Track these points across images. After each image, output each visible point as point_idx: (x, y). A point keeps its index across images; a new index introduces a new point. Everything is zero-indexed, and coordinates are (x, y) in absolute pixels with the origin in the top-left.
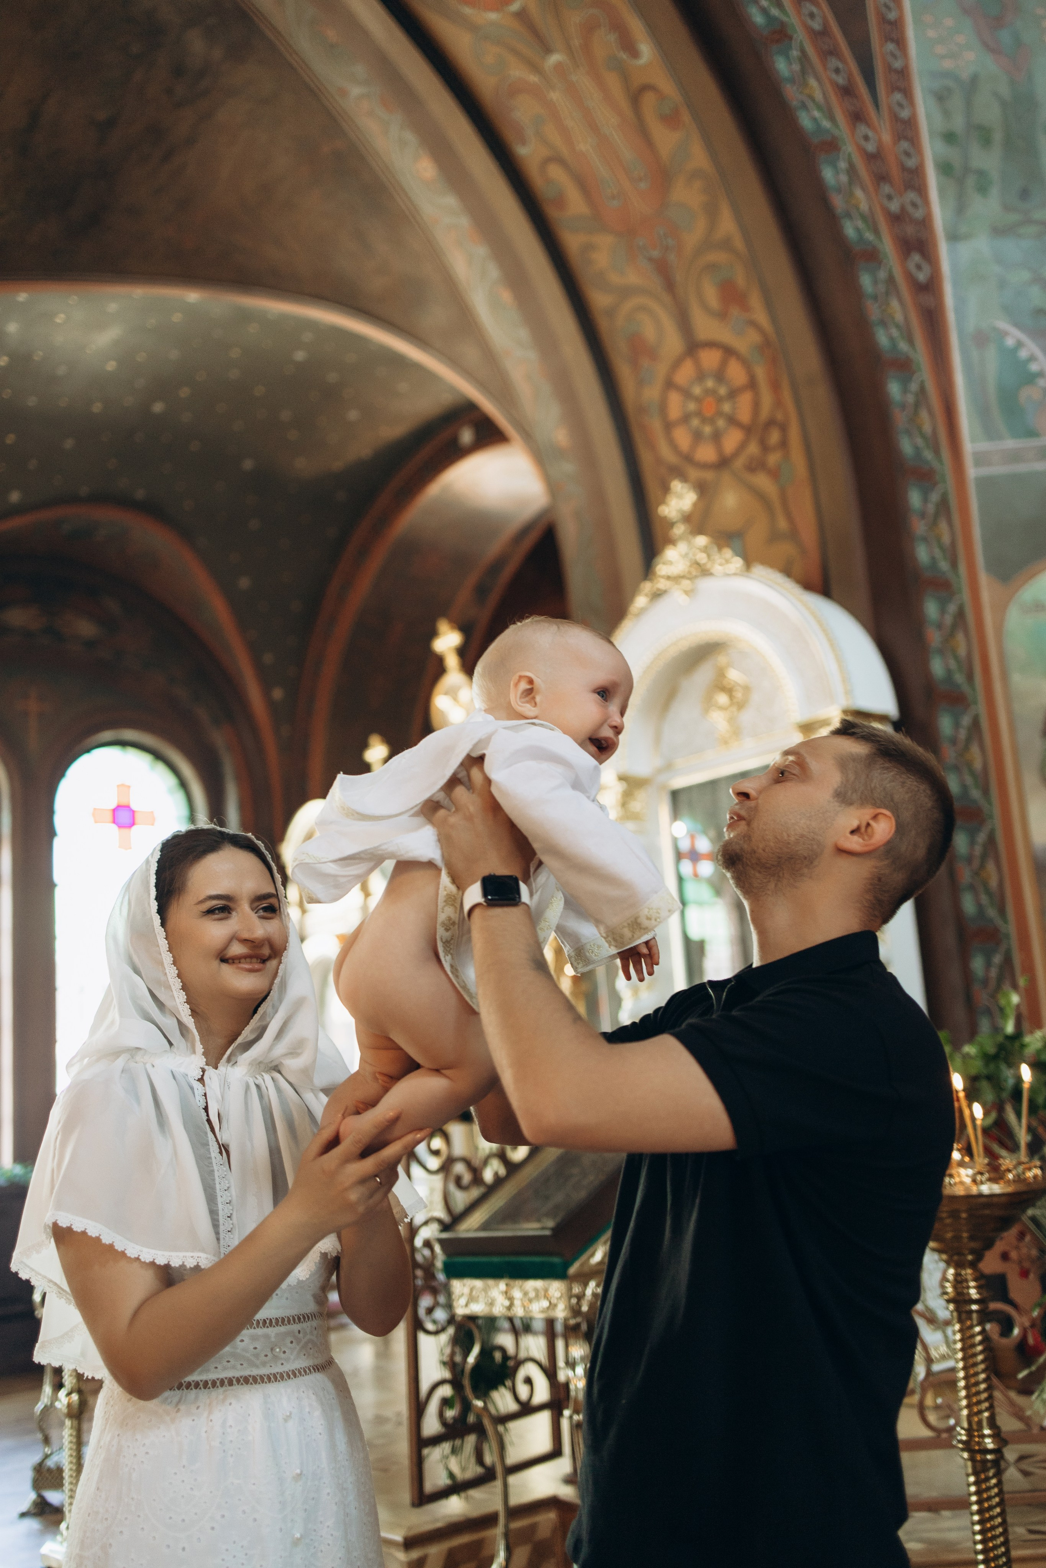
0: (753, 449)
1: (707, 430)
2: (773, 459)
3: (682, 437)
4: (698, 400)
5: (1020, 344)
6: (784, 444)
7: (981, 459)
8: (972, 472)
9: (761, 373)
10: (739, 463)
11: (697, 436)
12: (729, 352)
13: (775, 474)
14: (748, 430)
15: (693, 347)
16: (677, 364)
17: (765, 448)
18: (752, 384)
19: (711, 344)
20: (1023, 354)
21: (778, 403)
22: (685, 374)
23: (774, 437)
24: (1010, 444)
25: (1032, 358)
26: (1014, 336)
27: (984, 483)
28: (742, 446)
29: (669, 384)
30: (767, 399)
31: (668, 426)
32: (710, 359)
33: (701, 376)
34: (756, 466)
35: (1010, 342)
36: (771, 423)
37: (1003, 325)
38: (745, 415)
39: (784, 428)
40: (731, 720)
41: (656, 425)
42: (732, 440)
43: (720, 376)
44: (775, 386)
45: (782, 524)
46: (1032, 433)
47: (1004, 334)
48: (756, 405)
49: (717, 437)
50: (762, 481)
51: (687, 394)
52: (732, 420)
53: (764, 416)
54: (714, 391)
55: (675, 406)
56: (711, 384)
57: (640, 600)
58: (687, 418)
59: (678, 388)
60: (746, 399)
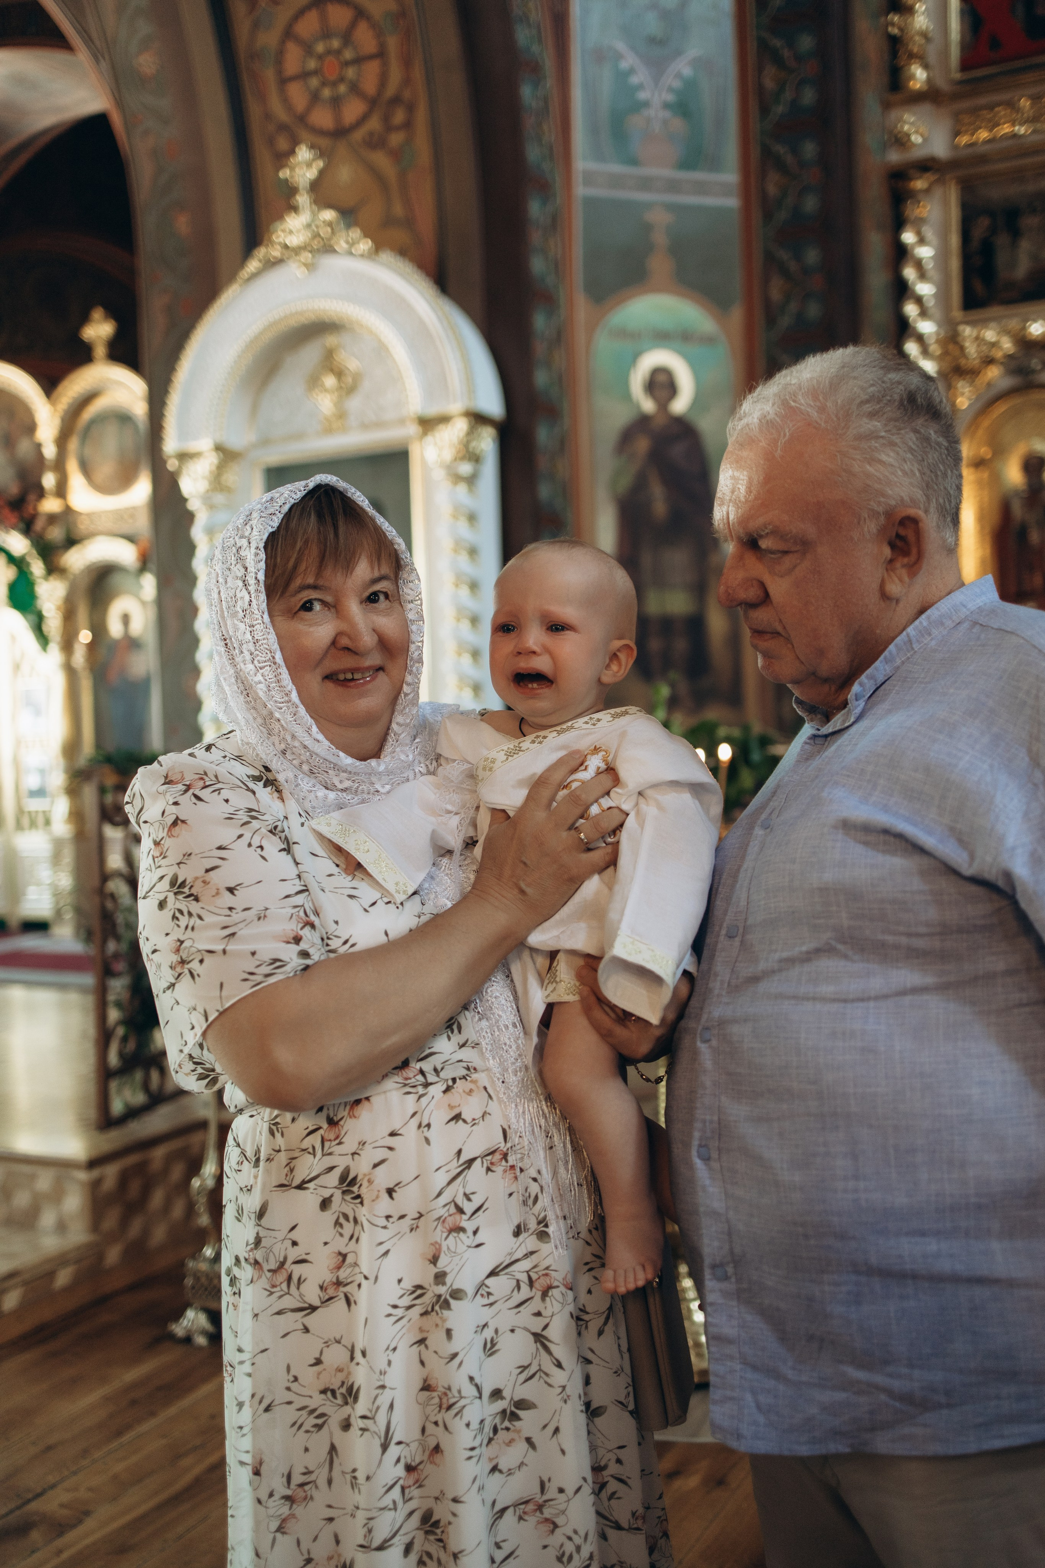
0: (374, 124)
1: (326, 93)
2: (396, 139)
3: (298, 95)
4: (320, 57)
5: (632, 71)
6: (408, 125)
7: (589, 179)
8: (580, 190)
9: (393, 43)
10: (358, 135)
11: (315, 98)
13: (396, 155)
14: (373, 103)
16: (301, 13)
17: (389, 128)
18: (381, 54)
20: (635, 80)
21: (407, 81)
22: (308, 25)
23: (399, 117)
24: (616, 168)
25: (641, 87)
26: (629, 61)
27: (590, 203)
28: (363, 119)
29: (288, 34)
30: (396, 75)
31: (283, 81)
32: (338, 15)
33: (326, 33)
34: (376, 143)
35: (624, 65)
36: (396, 100)
37: (621, 46)
38: (370, 86)
39: (411, 108)
40: (339, 405)
41: (269, 75)
42: (353, 110)
43: (347, 38)
44: (407, 63)
45: (398, 210)
46: (633, 161)
47: (619, 57)
48: (383, 78)
49: (336, 102)
50: (381, 159)
51: (308, 49)
52: (355, 89)
53: (391, 91)
54: (338, 52)
55: (293, 59)
56: (336, 44)
57: (253, 265)
58: (304, 75)
59: (299, 40)
60: (372, 69)
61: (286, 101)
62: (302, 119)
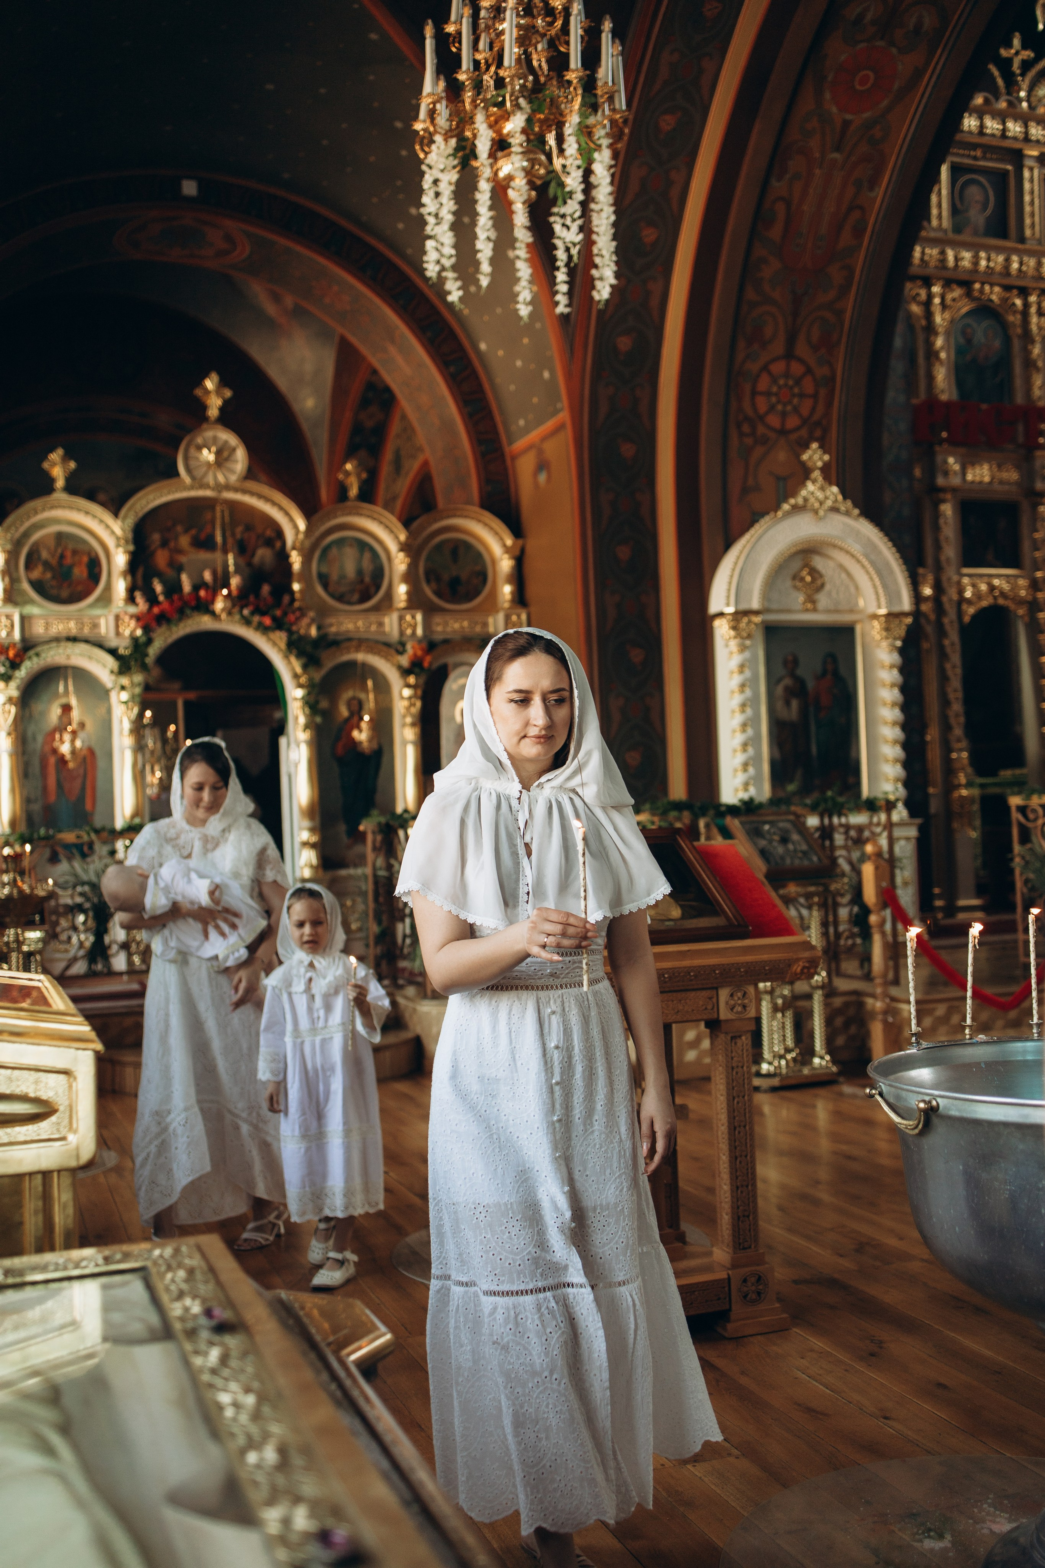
0: (804, 432)
1: (780, 407)
3: (762, 403)
4: (779, 387)
10: (794, 437)
11: (772, 408)
12: (809, 371)
15: (789, 355)
16: (775, 359)
18: (815, 396)
19: (800, 360)
22: (778, 368)
23: (820, 433)
28: (797, 429)
29: (765, 368)
30: (821, 409)
31: (755, 394)
32: (797, 368)
33: (787, 375)
38: (805, 412)
41: (747, 387)
42: (792, 422)
43: (798, 382)
48: (813, 409)
49: (784, 415)
51: (774, 380)
52: (796, 410)
53: (816, 417)
54: (791, 388)
55: (763, 384)
56: (791, 383)
57: (786, 507)
58: (768, 394)
59: (770, 373)
60: (808, 403)
61: (754, 405)
62: (761, 418)
